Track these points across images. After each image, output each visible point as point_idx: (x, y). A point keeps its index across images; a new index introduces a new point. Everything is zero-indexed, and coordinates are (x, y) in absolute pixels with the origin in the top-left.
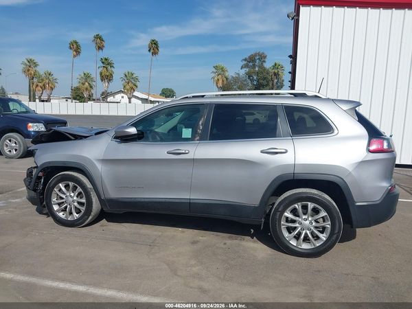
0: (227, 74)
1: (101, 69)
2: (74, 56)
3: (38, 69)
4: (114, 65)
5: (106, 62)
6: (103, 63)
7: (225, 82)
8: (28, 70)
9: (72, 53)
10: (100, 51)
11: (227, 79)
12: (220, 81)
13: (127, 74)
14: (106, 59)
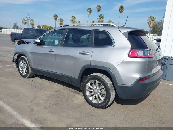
0: (155, 20)
1: (99, 19)
2: (89, 14)
3: (76, 20)
4: (104, 18)
5: (101, 16)
6: (100, 17)
7: (154, 24)
8: (72, 20)
9: (88, 13)
10: (99, 12)
11: (155, 23)
12: (152, 24)
13: (109, 21)
14: (101, 15)
